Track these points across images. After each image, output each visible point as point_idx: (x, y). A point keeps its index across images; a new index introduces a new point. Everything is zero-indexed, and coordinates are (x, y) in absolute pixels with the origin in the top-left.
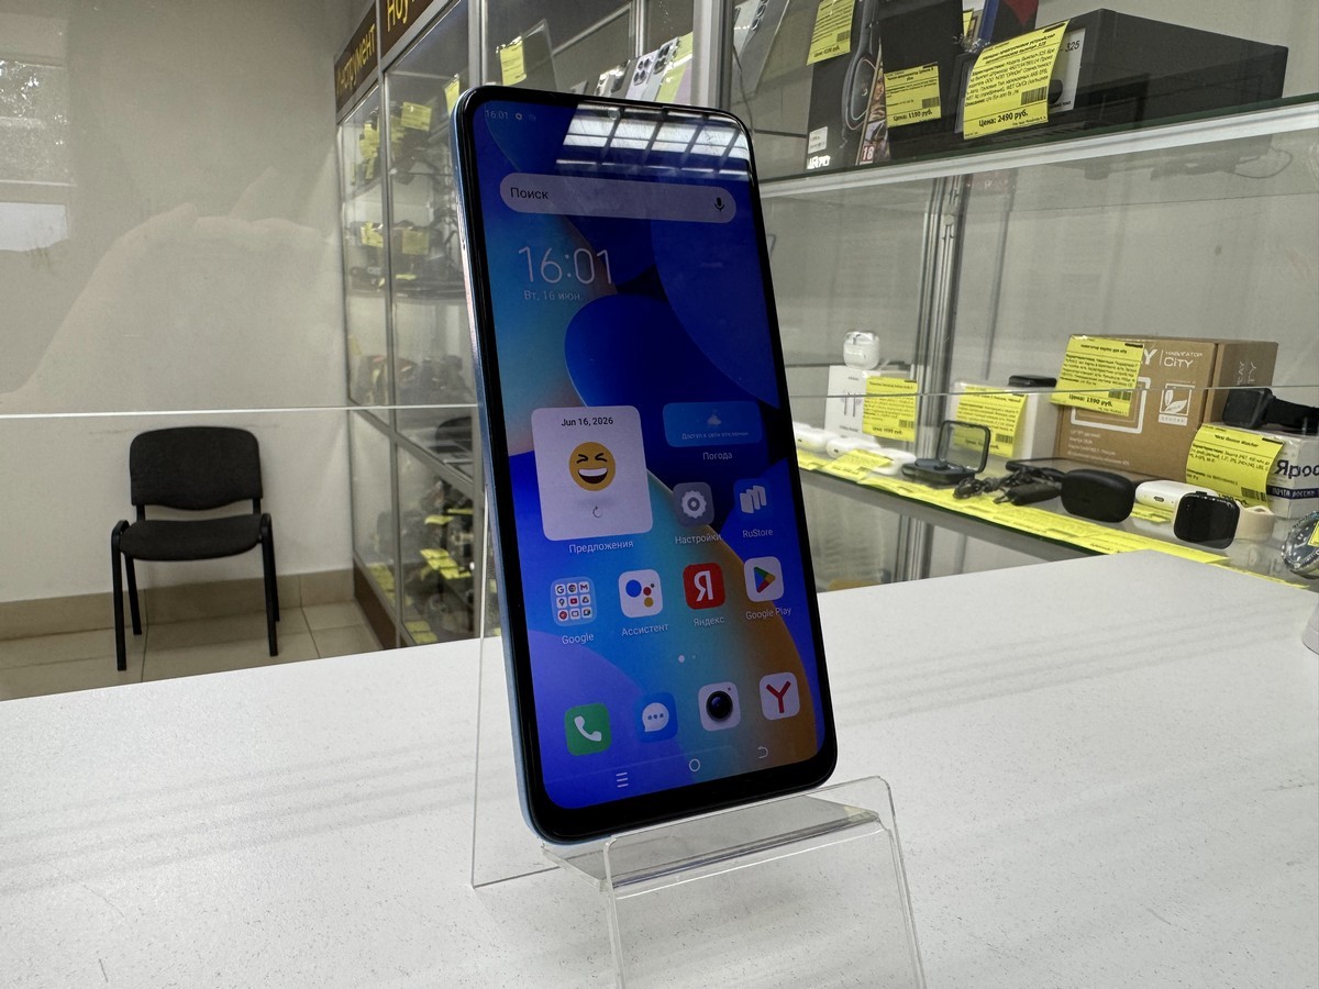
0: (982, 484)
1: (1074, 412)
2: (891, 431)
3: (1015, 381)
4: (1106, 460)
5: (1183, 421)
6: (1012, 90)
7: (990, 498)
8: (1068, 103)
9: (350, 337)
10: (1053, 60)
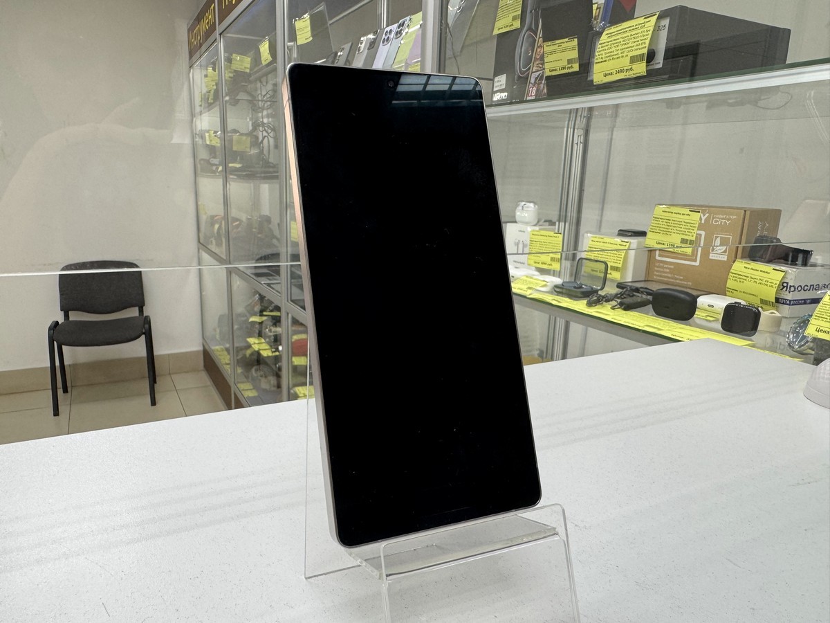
0: (603, 297)
1: (657, 252)
2: (545, 264)
3: (621, 232)
4: (678, 281)
5: (724, 258)
6: (624, 55)
7: (608, 306)
8: (659, 63)
9: (199, 203)
10: (649, 36)
